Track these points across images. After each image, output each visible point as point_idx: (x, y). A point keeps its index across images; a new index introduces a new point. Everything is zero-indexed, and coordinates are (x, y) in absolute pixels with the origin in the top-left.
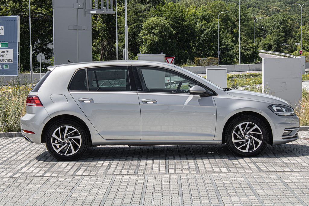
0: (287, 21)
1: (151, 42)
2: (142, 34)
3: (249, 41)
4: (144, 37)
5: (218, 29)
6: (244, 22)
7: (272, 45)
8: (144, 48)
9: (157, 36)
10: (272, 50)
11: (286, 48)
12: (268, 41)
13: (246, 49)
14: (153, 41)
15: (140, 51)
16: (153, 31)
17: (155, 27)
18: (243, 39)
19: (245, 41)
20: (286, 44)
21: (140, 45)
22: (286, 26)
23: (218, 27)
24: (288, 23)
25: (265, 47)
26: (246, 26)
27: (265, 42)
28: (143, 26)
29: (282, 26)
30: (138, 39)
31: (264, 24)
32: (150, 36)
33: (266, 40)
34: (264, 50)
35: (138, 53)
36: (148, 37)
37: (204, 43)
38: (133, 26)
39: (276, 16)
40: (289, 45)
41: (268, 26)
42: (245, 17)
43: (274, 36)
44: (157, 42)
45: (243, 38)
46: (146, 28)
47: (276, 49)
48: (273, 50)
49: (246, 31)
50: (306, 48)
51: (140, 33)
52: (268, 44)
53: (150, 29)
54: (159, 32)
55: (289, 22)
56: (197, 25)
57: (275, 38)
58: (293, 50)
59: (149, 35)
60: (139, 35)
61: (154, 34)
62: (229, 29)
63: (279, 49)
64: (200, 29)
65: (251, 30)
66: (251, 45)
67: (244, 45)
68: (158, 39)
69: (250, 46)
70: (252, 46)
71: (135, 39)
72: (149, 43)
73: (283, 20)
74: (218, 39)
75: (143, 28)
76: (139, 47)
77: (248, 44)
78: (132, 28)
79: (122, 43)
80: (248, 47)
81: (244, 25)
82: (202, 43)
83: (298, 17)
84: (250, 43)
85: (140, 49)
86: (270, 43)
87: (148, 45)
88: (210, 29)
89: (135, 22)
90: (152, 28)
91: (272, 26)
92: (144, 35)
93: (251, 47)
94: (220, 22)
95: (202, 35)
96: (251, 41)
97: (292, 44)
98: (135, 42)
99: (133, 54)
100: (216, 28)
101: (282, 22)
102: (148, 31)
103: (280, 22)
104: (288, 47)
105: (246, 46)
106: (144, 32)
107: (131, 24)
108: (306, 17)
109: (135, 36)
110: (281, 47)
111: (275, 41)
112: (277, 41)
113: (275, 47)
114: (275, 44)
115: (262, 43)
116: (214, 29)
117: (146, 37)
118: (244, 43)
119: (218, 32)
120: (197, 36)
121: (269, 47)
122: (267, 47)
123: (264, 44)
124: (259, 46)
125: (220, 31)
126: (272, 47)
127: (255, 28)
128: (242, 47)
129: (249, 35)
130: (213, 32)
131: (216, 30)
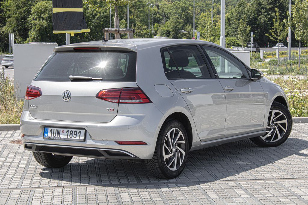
0: (188, 8)
1: (40, 27)
2: (31, 19)
3: (143, 27)
4: (33, 21)
5: (110, 15)
6: (139, 9)
7: (170, 32)
8: (33, 33)
9: (47, 21)
10: (170, 37)
11: (185, 35)
12: (167, 28)
13: (140, 36)
14: (42, 26)
15: (30, 36)
16: (42, 15)
17: (44, 11)
18: (137, 25)
19: (139, 27)
20: (184, 31)
21: (30, 30)
22: (187, 12)
23: (110, 13)
24: (189, 10)
25: (164, 34)
26: (141, 12)
27: (164, 29)
28: (31, 11)
29: (184, 13)
30: (27, 24)
31: (166, 11)
33: (165, 27)
34: (163, 36)
36: (37, 21)
37: (96, 29)
38: (22, 10)
39: (178, 3)
40: (187, 31)
41: (170, 13)
42: (140, 3)
43: (172, 22)
44: (46, 28)
45: (137, 24)
46: (35, 13)
47: (174, 35)
48: (171, 37)
49: (141, 17)
50: (203, 35)
51: (28, 18)
52: (167, 30)
53: (39, 14)
54: (48, 17)
55: (191, 9)
56: (88, 10)
57: (173, 24)
58: (191, 37)
59: (38, 20)
60: (28, 19)
61: (43, 19)
62: (125, 15)
63: (178, 36)
64: (92, 14)
65: (146, 16)
66: (145, 31)
67: (138, 31)
68: (48, 24)
69: (144, 32)
70: (147, 32)
71: (24, 23)
72: (38, 28)
73: (184, 7)
74: (110, 24)
75: (32, 12)
76: (28, 32)
77: (142, 30)
78: (21, 12)
79: (11, 28)
80: (142, 34)
81: (139, 11)
82: (94, 29)
83: (203, 5)
84: (144, 29)
85: (29, 34)
86: (168, 29)
87: (37, 30)
88: (102, 14)
89: (25, 6)
90: (41, 13)
91: (174, 12)
92: (34, 19)
93: (145, 34)
94: (112, 8)
95: (93, 21)
96: (146, 27)
97: (190, 31)
98: (25, 26)
99: (22, 39)
100: (108, 13)
101: (184, 9)
102: (37, 16)
103: (182, 9)
104: (186, 33)
105: (140, 32)
106: (33, 16)
107: (20, 8)
108: (210, 5)
109: (25, 21)
110: (179, 33)
111: (174, 28)
112: (175, 27)
113: (174, 33)
114: (173, 31)
115: (161, 30)
116: (105, 14)
117: (35, 21)
118: (138, 29)
119: (110, 17)
120: (89, 22)
121: (168, 34)
122: (166, 33)
123: (162, 30)
124: (158, 32)
125: (112, 17)
126: (171, 33)
127: (150, 15)
128: (136, 34)
129: (144, 21)
130: (105, 17)
131: (107, 15)
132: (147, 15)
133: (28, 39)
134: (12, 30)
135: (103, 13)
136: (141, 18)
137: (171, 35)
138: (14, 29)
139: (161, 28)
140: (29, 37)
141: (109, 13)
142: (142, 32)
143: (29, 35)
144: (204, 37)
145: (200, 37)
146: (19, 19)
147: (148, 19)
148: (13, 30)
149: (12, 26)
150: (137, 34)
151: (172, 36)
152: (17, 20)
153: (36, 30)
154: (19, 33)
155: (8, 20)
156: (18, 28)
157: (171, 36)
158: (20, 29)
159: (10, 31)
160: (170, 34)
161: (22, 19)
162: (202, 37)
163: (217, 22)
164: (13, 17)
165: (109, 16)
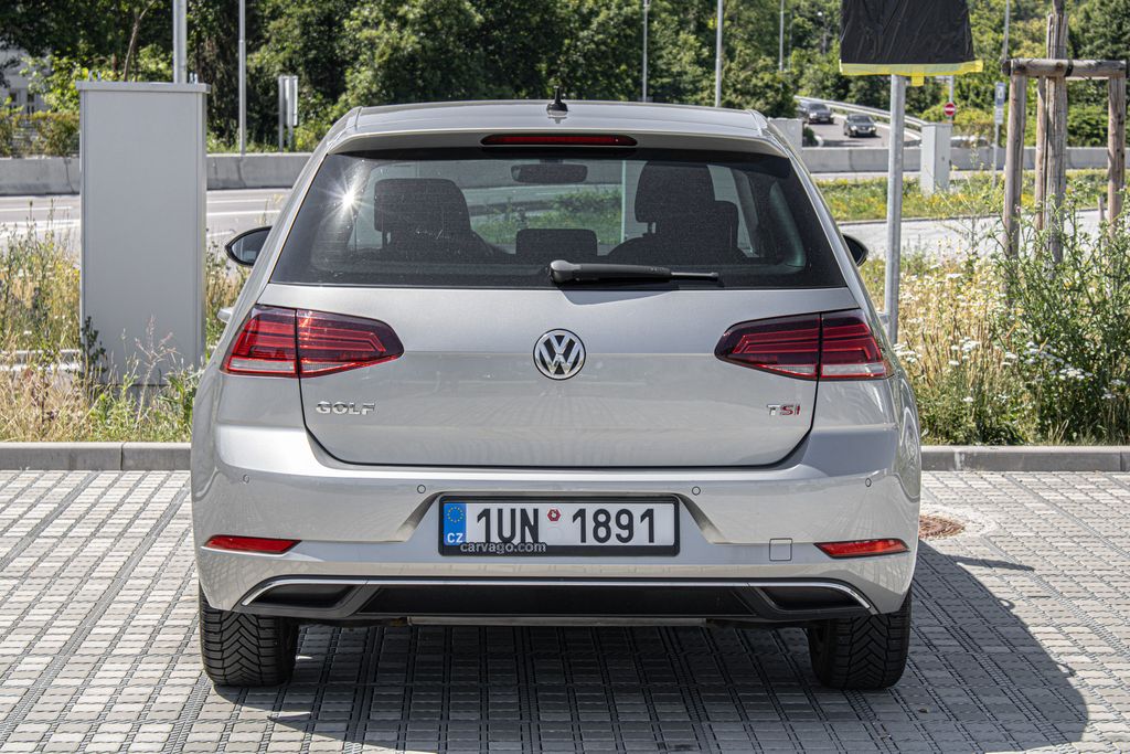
1: (391, 55)
2: (358, 22)
3: (761, 63)
4: (366, 33)
5: (642, 15)
7: (851, 82)
8: (362, 76)
9: (415, 32)
10: (848, 99)
13: (746, 93)
14: (397, 49)
15: (349, 86)
16: (401, 11)
18: (737, 52)
19: (745, 61)
21: (350, 64)
23: (645, 5)
25: (825, 88)
27: (826, 69)
30: (342, 42)
32: (388, 29)
33: (829, 62)
34: (822, 98)
35: (340, 94)
36: (379, 33)
37: (590, 65)
44: (412, 57)
45: (739, 48)
47: (865, 95)
48: (854, 100)
49: (752, 23)
50: (972, 96)
51: (349, 18)
54: (422, 16)
58: (928, 101)
59: (382, 27)
60: (347, 23)
61: (403, 23)
62: (691, 16)
63: (876, 95)
64: (577, 11)
65: (770, 20)
66: (767, 77)
67: (742, 77)
68: (418, 43)
69: (762, 79)
70: (773, 80)
71: (332, 39)
72: (381, 56)
74: (642, 49)
76: (342, 73)
77: (755, 72)
79: (282, 54)
80: (755, 86)
82: (581, 64)
84: (765, 68)
85: (348, 79)
87: (380, 67)
88: (614, 11)
92: (365, 24)
93: (767, 86)
95: (583, 34)
96: (769, 61)
98: (333, 50)
99: (320, 97)
100: (636, 7)
102: (381, 11)
105: (747, 80)
106: (366, 14)
109: (330, 30)
113: (862, 87)
115: (815, 73)
116: (627, 10)
117: (374, 33)
118: (742, 69)
119: (645, 23)
120: (567, 37)
121: (839, 88)
122: (833, 86)
123: (820, 75)
124: (802, 81)
125: (650, 22)
126: (852, 86)
127: (785, 15)
128: (734, 85)
129: (762, 40)
130: (625, 22)
131: (635, 13)
132: (774, 18)
133: (343, 97)
134: (284, 64)
135: (620, 7)
136: (751, 26)
137: (851, 94)
138: (291, 60)
139: (816, 67)
140: (345, 90)
141: (642, 7)
142: (757, 78)
143: (345, 83)
144: (979, 101)
145: (963, 103)
146: (310, 24)
147: (778, 35)
148: (288, 64)
149: (283, 49)
150: (739, 86)
151: (858, 97)
152: (305, 25)
153: (376, 66)
154: (310, 74)
155: (273, 25)
156: (305, 55)
157: (854, 96)
158: (315, 60)
159: (278, 68)
160: (848, 91)
161: (320, 23)
162: (969, 101)
163: (1019, 49)
164: (290, 16)
165: (642, 19)
